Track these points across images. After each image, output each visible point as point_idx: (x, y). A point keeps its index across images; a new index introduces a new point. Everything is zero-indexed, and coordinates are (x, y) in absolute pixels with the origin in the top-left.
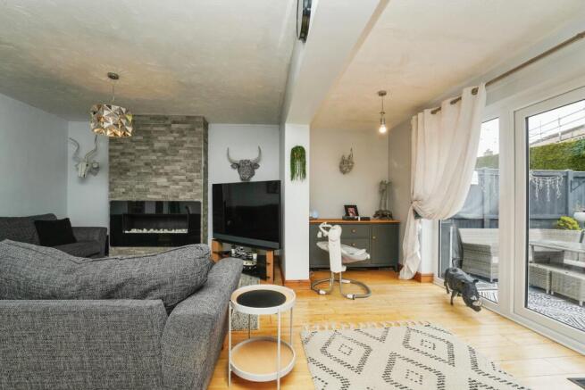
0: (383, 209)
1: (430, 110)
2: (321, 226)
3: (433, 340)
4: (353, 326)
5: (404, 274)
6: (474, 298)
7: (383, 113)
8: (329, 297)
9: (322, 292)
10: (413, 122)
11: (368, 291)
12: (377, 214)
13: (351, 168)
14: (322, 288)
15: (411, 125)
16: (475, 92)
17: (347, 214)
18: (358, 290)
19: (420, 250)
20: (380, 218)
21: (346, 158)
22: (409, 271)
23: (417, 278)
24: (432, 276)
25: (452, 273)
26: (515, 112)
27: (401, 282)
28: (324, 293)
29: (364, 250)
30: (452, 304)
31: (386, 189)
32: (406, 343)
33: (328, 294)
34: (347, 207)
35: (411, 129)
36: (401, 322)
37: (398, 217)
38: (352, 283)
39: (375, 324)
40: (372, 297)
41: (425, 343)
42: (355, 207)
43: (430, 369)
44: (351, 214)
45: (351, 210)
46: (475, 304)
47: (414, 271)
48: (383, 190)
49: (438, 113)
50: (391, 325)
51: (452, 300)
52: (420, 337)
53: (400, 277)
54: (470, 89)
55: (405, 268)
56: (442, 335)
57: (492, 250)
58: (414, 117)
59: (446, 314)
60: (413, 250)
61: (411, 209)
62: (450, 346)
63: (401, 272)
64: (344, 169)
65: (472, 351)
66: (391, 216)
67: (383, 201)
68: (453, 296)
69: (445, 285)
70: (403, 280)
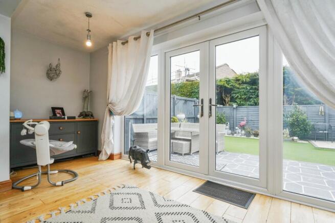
0: (85, 110)
1: (121, 41)
2: (25, 124)
3: (129, 196)
4: (64, 209)
5: (103, 156)
6: (147, 161)
7: (89, 31)
8: (35, 190)
9: (26, 188)
10: (110, 48)
11: (75, 175)
12: (81, 115)
13: (58, 75)
14: (27, 185)
15: (108, 50)
16: (148, 34)
17: (55, 114)
18: (66, 177)
19: (113, 138)
20: (84, 118)
21: (54, 66)
22: (106, 153)
23: (111, 157)
24: (121, 154)
25: (134, 149)
26: (165, 53)
27: (100, 162)
28: (30, 188)
29: (72, 142)
30: (134, 168)
31: (87, 96)
32: (112, 206)
33: (33, 187)
34: (54, 109)
35: (108, 54)
36: (105, 191)
37: (97, 116)
38: (60, 172)
39: (85, 200)
40: (79, 178)
41: (124, 201)
42: (62, 109)
43: (132, 219)
44: (58, 115)
45: (58, 111)
46: (148, 165)
47: (109, 153)
48: (86, 97)
49: (126, 44)
50: (98, 196)
51: (134, 166)
52: (120, 197)
53: (99, 159)
54: (146, 32)
55: (103, 152)
56: (133, 191)
57: (149, 135)
58: (110, 44)
59: (133, 176)
60: (109, 138)
61: (107, 109)
62: (140, 195)
63: (100, 155)
64: (52, 75)
65: (152, 194)
66: (92, 116)
67: (86, 105)
68: (134, 164)
69: (129, 158)
70: (102, 161)
